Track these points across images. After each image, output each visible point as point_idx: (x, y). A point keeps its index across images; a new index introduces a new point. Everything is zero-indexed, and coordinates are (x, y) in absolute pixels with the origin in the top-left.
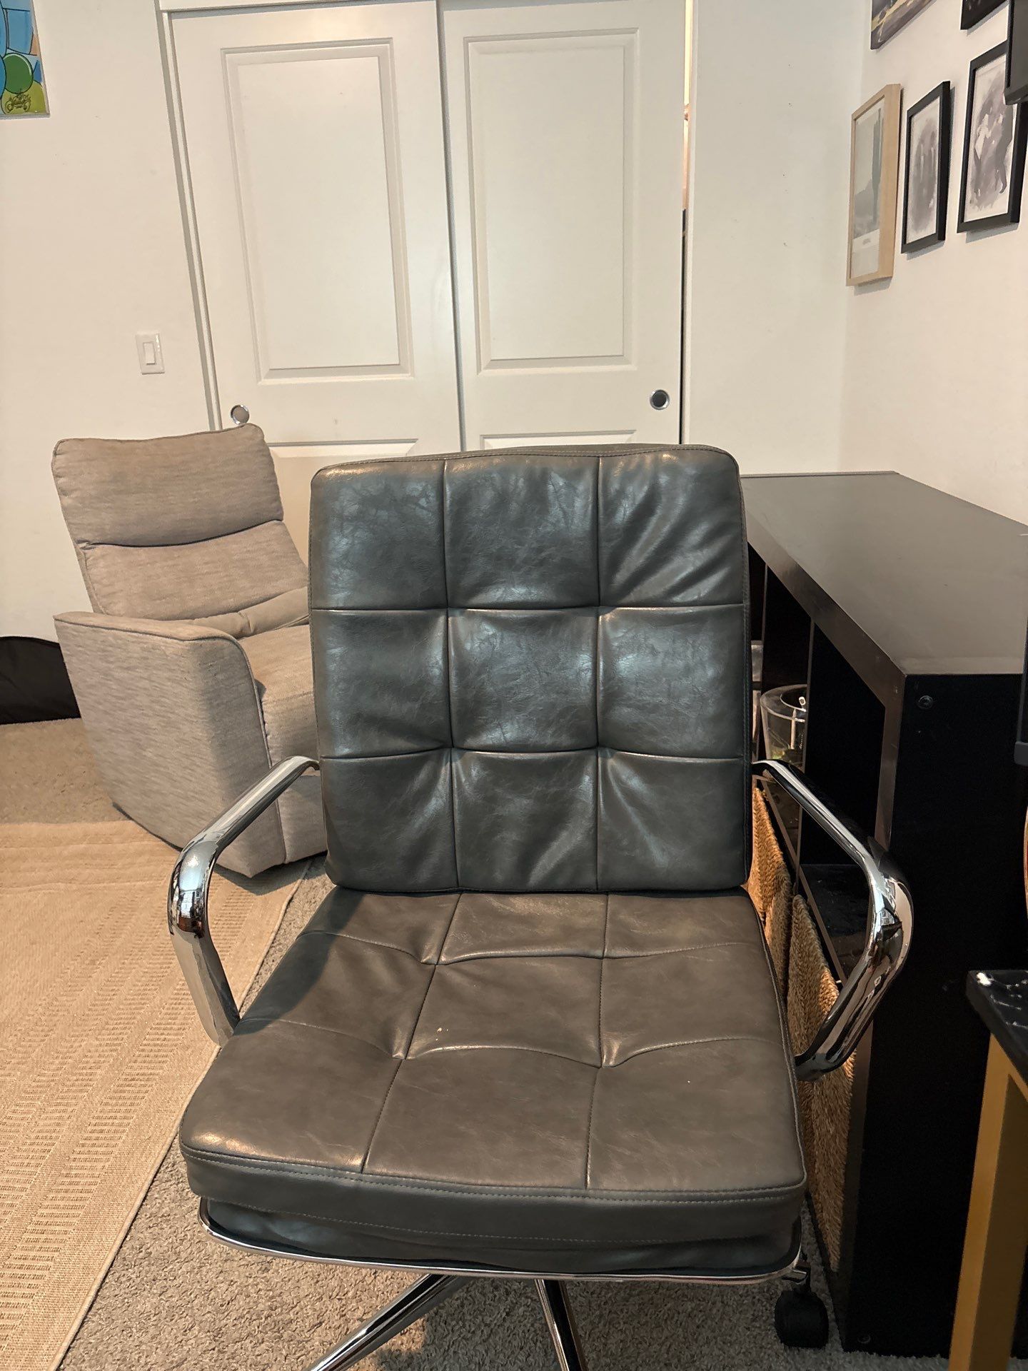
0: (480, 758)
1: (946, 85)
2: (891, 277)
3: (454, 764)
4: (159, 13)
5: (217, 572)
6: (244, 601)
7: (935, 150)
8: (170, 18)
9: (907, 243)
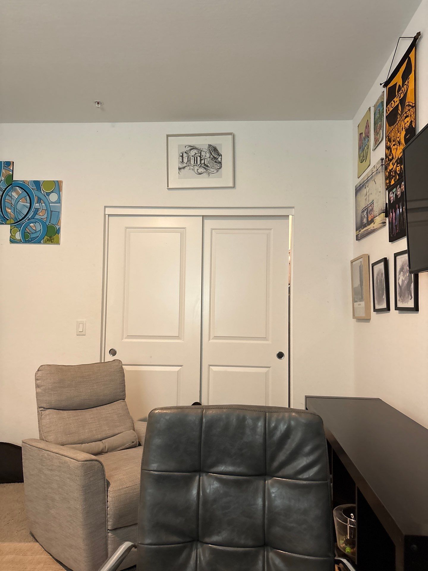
0: (211, 548)
1: (385, 259)
2: (371, 319)
3: (198, 550)
4: (105, 215)
5: (96, 422)
6: (104, 436)
7: (383, 279)
8: (108, 216)
9: (376, 308)
